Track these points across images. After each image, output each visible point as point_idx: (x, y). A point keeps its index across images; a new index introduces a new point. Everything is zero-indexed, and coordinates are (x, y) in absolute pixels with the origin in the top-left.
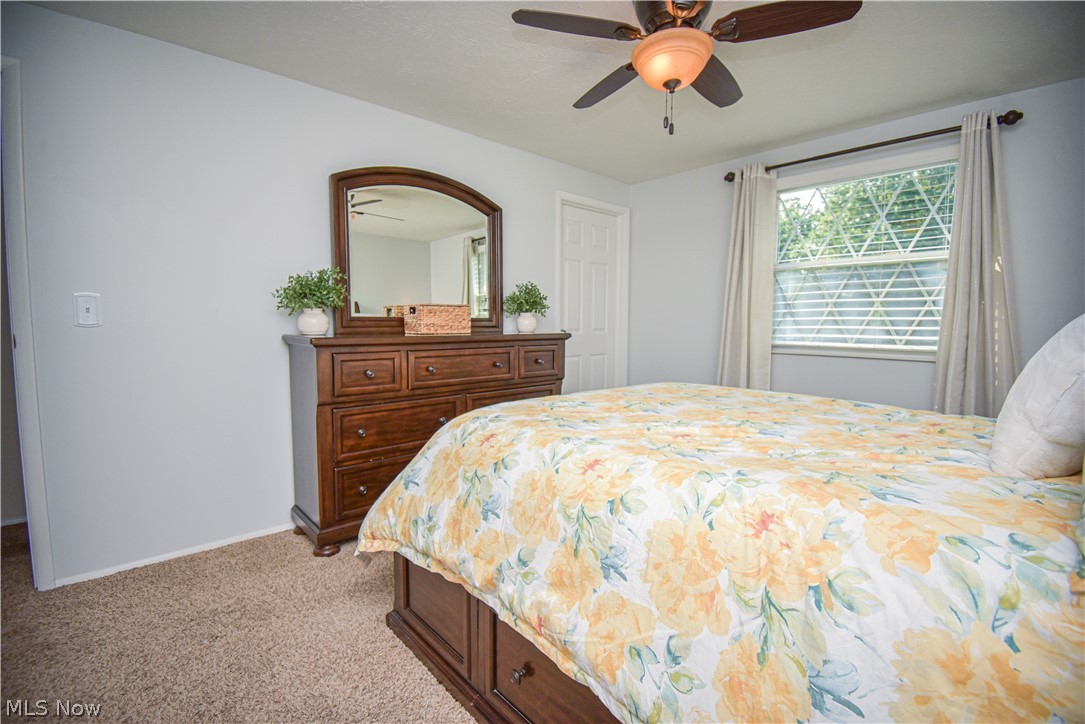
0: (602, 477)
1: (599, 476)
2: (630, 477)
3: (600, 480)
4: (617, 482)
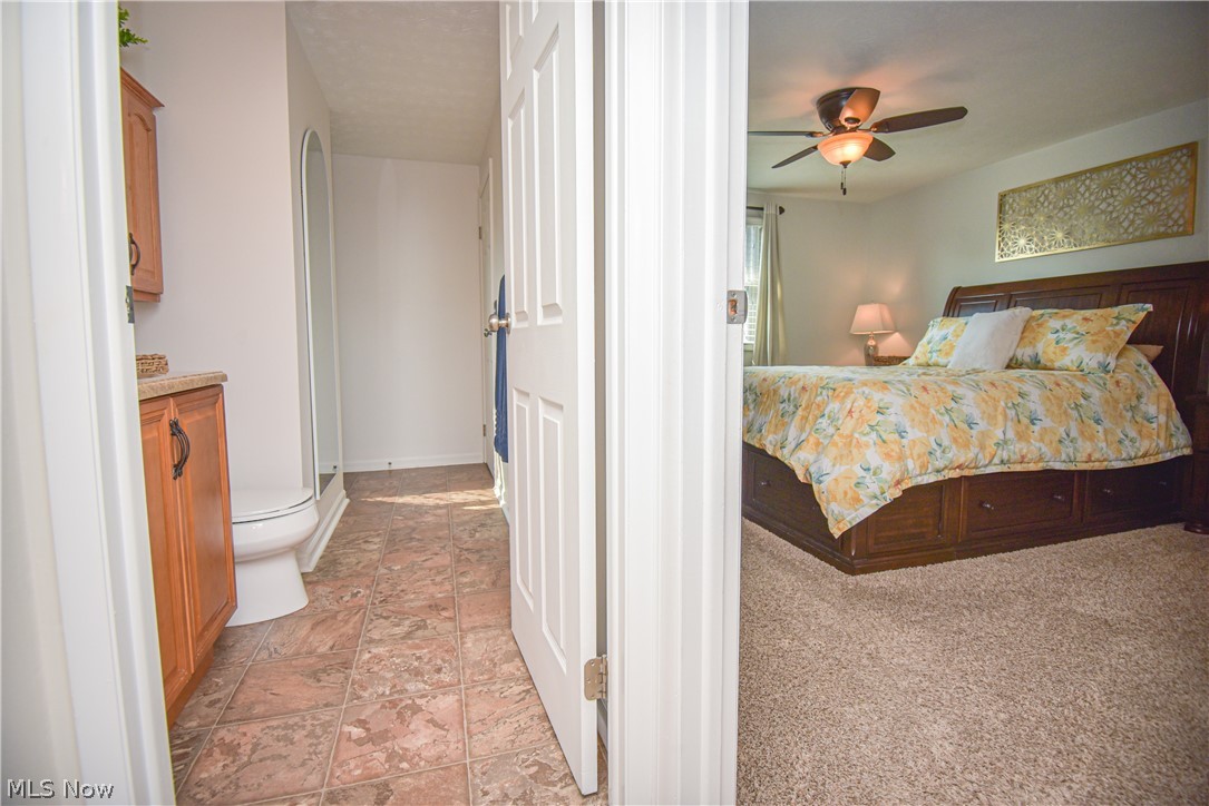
0: (861, 410)
1: (860, 412)
2: (870, 399)
4: (869, 405)
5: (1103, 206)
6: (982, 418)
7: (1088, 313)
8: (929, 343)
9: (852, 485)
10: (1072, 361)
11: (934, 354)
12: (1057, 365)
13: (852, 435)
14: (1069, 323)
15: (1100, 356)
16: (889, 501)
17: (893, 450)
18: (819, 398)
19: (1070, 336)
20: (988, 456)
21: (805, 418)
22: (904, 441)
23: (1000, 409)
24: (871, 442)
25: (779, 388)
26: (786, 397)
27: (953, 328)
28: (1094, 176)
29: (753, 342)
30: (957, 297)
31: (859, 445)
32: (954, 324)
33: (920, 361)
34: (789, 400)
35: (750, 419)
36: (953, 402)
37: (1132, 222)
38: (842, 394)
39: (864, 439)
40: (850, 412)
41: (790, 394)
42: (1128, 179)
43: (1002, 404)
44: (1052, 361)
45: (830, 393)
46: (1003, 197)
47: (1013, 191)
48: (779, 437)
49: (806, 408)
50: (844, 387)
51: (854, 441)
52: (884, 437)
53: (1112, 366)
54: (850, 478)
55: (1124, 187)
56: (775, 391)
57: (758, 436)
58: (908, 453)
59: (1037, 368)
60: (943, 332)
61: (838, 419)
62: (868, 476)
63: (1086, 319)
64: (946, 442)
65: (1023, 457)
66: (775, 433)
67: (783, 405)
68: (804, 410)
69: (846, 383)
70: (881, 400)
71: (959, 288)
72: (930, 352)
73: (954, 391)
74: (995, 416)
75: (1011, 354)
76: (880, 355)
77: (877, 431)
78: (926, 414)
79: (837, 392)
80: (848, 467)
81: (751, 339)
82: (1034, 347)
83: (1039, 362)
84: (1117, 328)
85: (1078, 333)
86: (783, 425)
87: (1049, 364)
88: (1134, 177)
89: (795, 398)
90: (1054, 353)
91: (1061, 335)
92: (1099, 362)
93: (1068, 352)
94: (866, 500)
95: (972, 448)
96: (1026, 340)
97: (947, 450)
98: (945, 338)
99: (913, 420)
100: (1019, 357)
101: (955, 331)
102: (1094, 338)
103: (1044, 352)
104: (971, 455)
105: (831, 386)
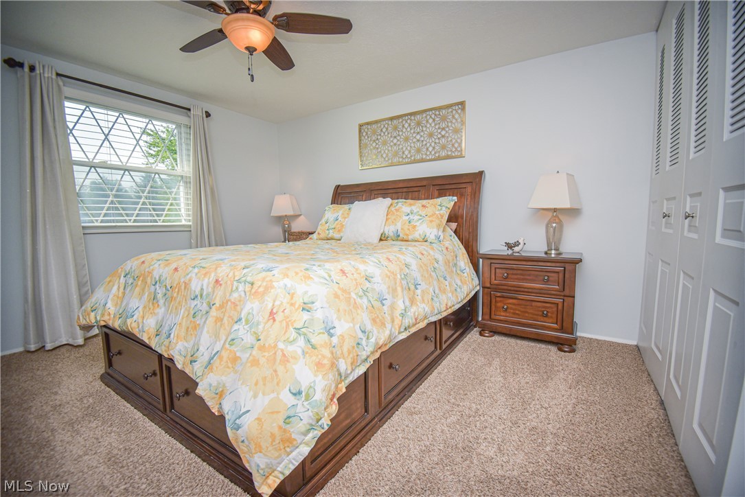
0: (285, 310)
1: (283, 312)
2: (293, 294)
3: (286, 311)
4: (293, 302)
5: (418, 137)
6: (388, 293)
7: (424, 202)
8: (326, 223)
9: (281, 423)
10: (420, 235)
11: (331, 231)
12: (410, 237)
13: (276, 346)
14: (414, 208)
15: (435, 231)
16: (326, 428)
17: (324, 357)
18: (235, 295)
19: (416, 218)
20: (397, 327)
21: (219, 320)
22: (335, 340)
23: (398, 281)
24: (300, 351)
25: (190, 280)
26: (197, 293)
27: (341, 212)
28: (413, 118)
29: (191, 223)
30: (339, 191)
31: (285, 359)
32: (342, 209)
33: (321, 236)
34: (201, 295)
35: (160, 318)
36: (367, 283)
37: (434, 148)
38: (261, 289)
39: (291, 348)
40: (272, 313)
41: (202, 289)
42: (431, 121)
43: (399, 277)
44: (407, 235)
45: (248, 287)
46: (361, 126)
47: (368, 124)
48: (189, 345)
49: (221, 307)
50: (263, 279)
51: (279, 354)
52: (313, 341)
53: (442, 237)
54: (278, 412)
55: (428, 126)
56: (186, 285)
57: (166, 343)
58: (339, 353)
59: (397, 240)
60: (335, 215)
61: (258, 324)
62: (300, 403)
63: (423, 206)
64: (369, 327)
65: (416, 319)
66: (185, 339)
67: (195, 302)
68: (218, 309)
69: (264, 274)
70: (306, 293)
71: (339, 186)
72: (328, 230)
73: (366, 270)
74: (396, 288)
75: (382, 231)
76: (292, 231)
77: (305, 335)
78: (348, 300)
79: (255, 286)
80: (273, 395)
81: (189, 221)
82: (396, 225)
83: (399, 236)
84: (442, 212)
85: (421, 216)
86: (195, 328)
87: (405, 237)
88: (434, 120)
89: (208, 295)
90: (409, 229)
91: (411, 217)
92: (435, 236)
93: (417, 228)
94: (299, 438)
95: (387, 325)
96: (390, 220)
97: (371, 334)
98: (337, 220)
99: (339, 311)
100: (386, 233)
101: (343, 214)
102: (431, 219)
103: (402, 229)
104: (387, 333)
105: (249, 279)
